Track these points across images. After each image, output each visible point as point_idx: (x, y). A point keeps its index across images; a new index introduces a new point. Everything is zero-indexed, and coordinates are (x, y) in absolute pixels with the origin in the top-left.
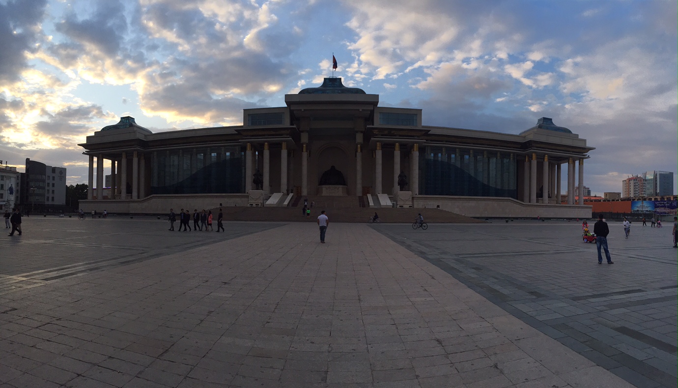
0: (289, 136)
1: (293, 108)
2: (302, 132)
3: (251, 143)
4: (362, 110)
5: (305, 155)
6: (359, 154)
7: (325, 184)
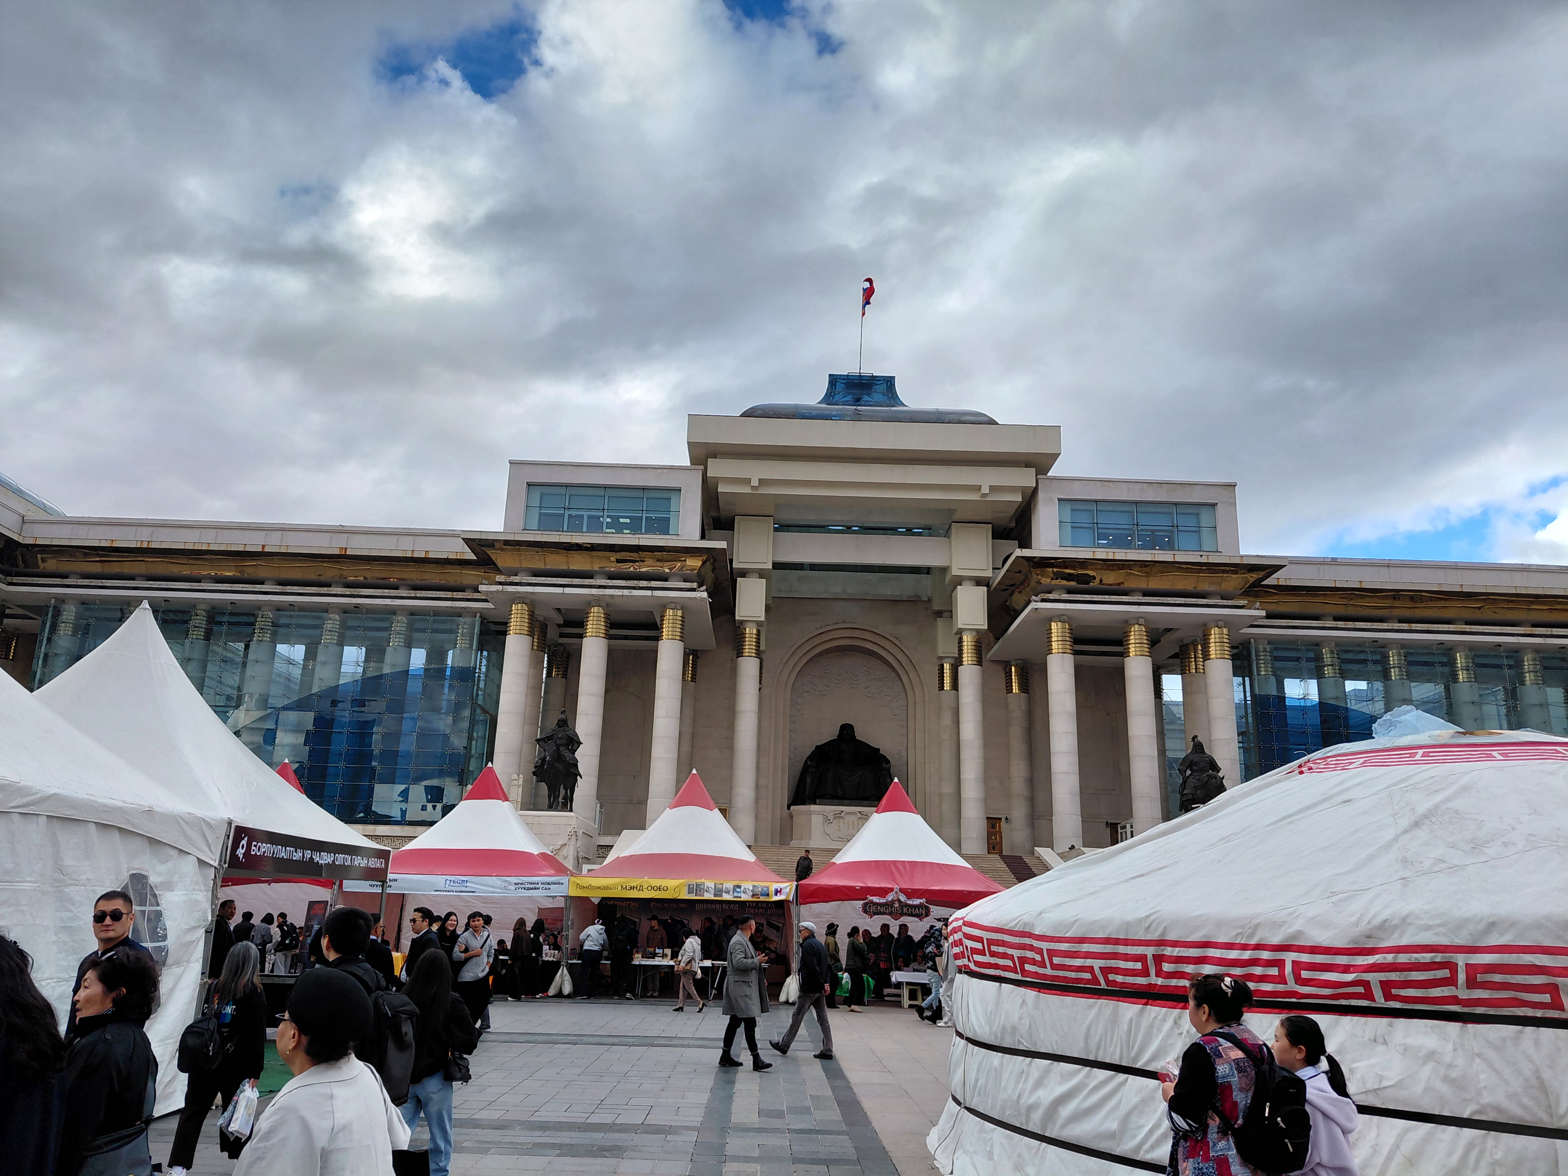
0: (695, 585)
1: (717, 469)
2: (744, 573)
3: (531, 603)
4: (992, 488)
5: (749, 667)
6: (969, 673)
7: (818, 801)
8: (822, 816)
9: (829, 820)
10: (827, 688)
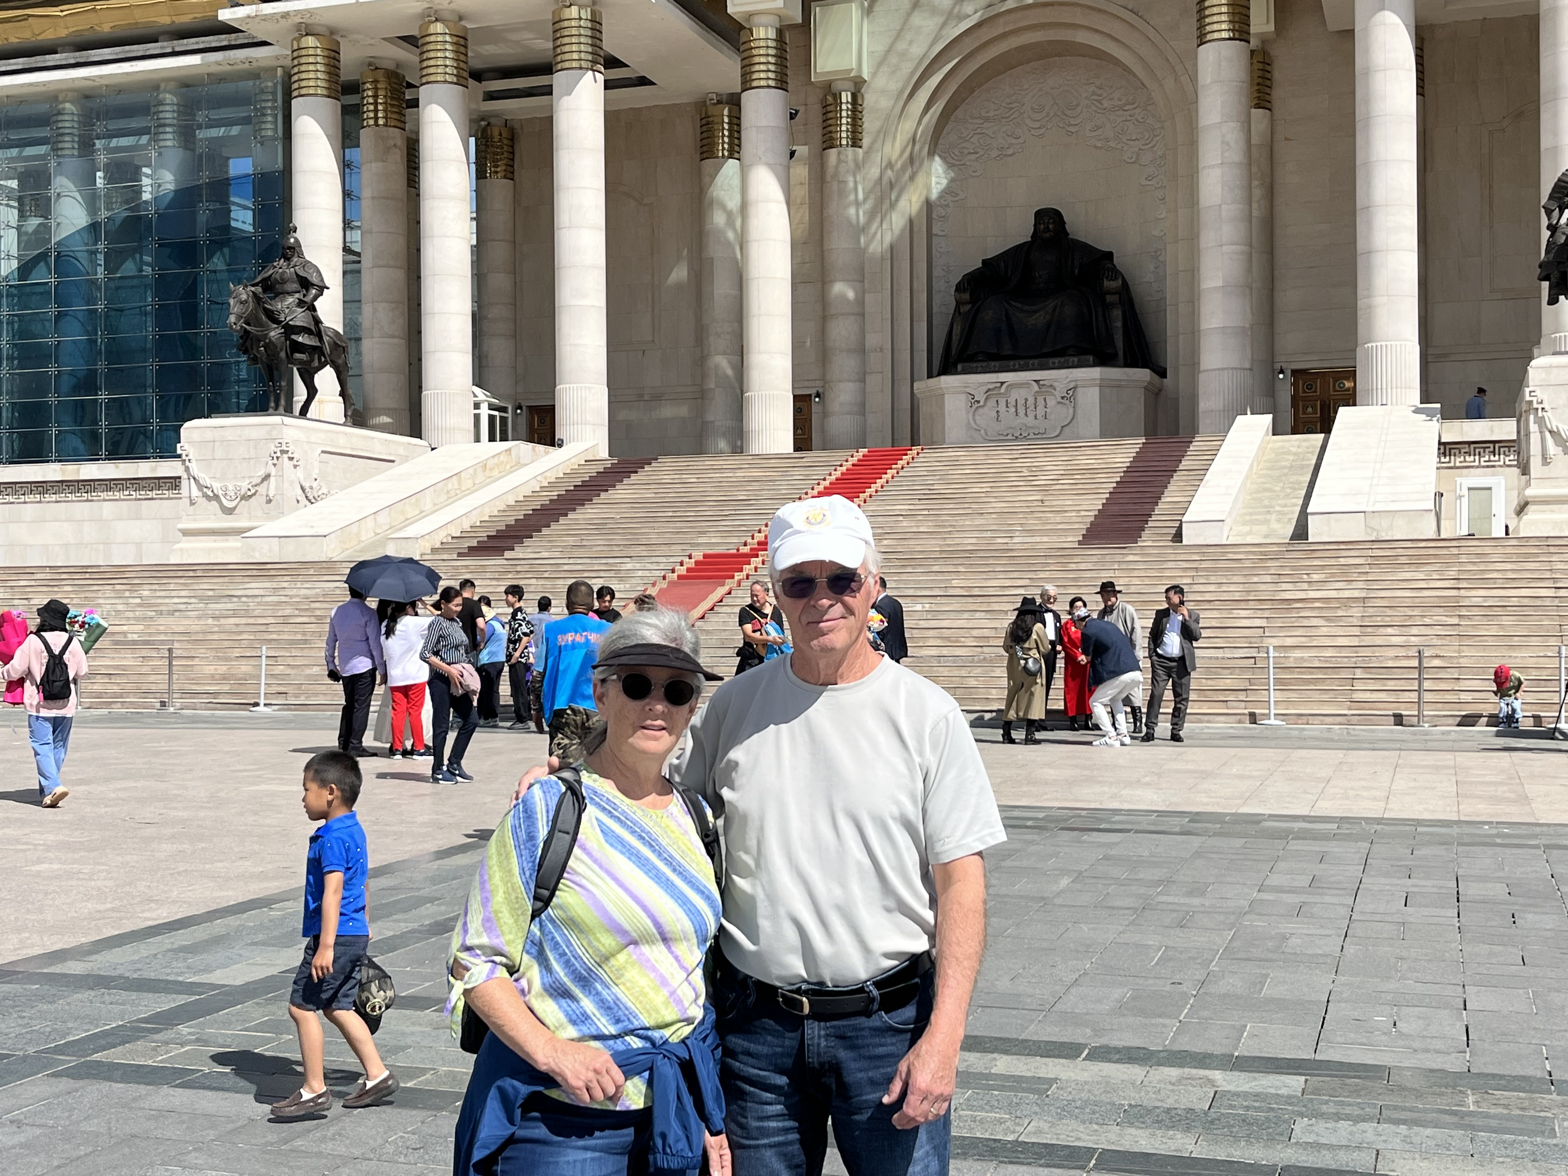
7: (959, 367)
8: (964, 396)
9: (978, 402)
10: (1014, 141)
